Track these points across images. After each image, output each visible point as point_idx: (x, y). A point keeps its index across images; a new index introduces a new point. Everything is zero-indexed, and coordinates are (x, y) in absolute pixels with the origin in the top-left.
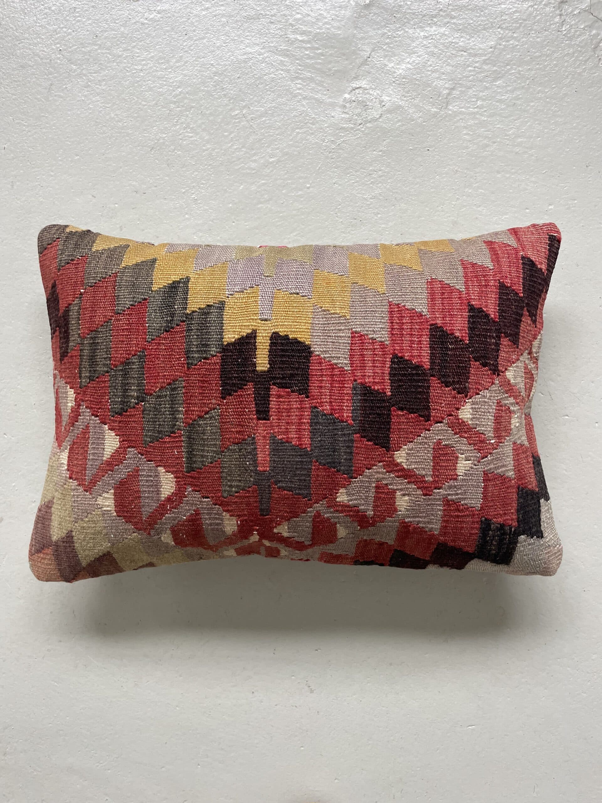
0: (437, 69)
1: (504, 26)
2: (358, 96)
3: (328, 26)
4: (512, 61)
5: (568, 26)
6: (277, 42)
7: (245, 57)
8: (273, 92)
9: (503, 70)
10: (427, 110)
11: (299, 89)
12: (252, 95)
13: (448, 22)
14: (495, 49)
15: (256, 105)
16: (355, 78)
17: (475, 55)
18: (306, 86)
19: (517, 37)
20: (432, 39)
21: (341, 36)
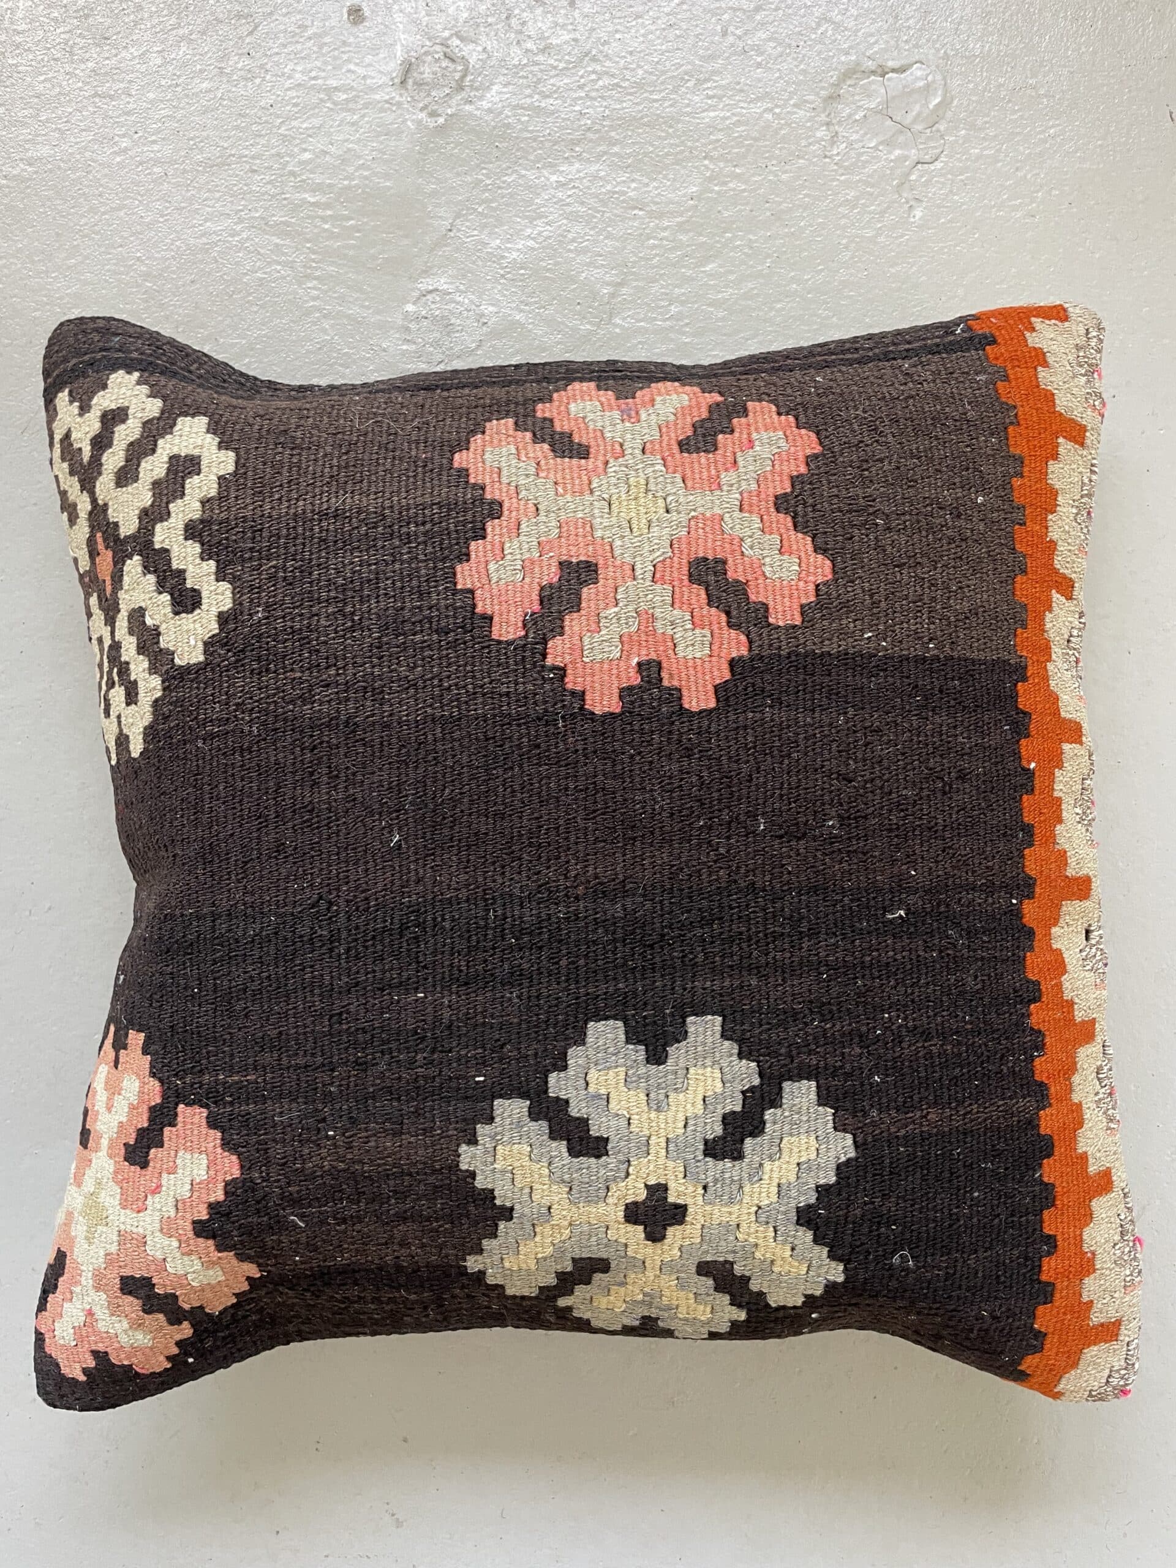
0: (587, 246)
1: (715, 154)
2: (433, 306)
3: (366, 173)
4: (733, 222)
5: (844, 145)
6: (266, 209)
7: (204, 240)
8: (262, 307)
9: (718, 242)
10: (571, 329)
11: (314, 299)
12: (221, 315)
13: (605, 153)
14: (699, 200)
15: (228, 335)
16: (425, 272)
17: (661, 215)
18: (326, 292)
19: (743, 174)
20: (574, 187)
21: (392, 191)
